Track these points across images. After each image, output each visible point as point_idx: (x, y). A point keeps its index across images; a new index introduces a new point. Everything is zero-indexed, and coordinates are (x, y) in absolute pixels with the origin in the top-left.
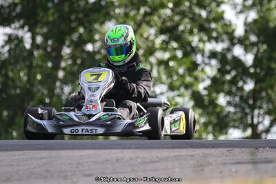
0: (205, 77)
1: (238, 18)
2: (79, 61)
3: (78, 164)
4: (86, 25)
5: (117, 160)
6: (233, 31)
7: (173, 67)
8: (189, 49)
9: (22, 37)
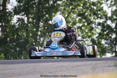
0: (96, 33)
1: (109, 9)
2: (46, 28)
3: (47, 68)
4: (49, 13)
5: (62, 66)
6: (107, 14)
7: (83, 29)
8: (89, 22)
9: (24, 19)
